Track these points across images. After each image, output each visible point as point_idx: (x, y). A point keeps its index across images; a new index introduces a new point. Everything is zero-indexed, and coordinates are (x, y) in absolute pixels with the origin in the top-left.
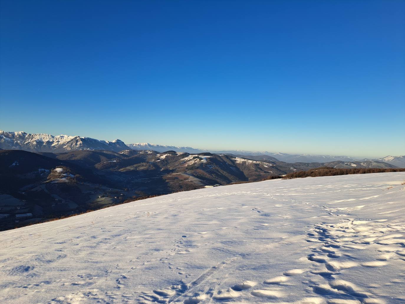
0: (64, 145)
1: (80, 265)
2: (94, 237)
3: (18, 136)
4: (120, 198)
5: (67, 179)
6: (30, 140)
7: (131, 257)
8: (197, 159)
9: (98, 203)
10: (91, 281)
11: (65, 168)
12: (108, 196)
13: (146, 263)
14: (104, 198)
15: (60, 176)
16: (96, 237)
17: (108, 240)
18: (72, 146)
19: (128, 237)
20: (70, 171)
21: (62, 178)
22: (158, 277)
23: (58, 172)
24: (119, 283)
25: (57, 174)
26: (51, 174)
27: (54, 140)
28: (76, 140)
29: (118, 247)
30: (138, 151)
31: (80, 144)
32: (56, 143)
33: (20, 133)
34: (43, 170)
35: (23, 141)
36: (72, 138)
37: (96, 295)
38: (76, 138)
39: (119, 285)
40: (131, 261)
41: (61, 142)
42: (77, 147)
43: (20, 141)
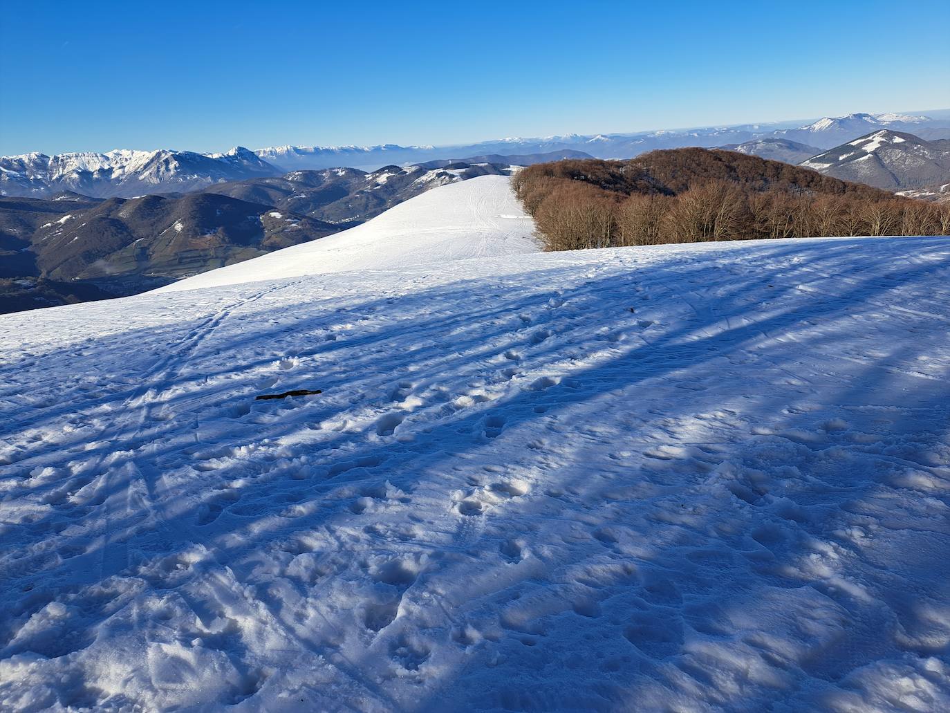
0: (137, 173)
3: (32, 164)
6: (61, 169)
8: (443, 177)
18: (161, 173)
23: (278, 217)
27: (112, 165)
28: (161, 160)
31: (176, 168)
32: (120, 171)
33: (33, 156)
35: (46, 174)
38: (159, 155)
41: (130, 168)
42: (172, 176)
43: (40, 175)
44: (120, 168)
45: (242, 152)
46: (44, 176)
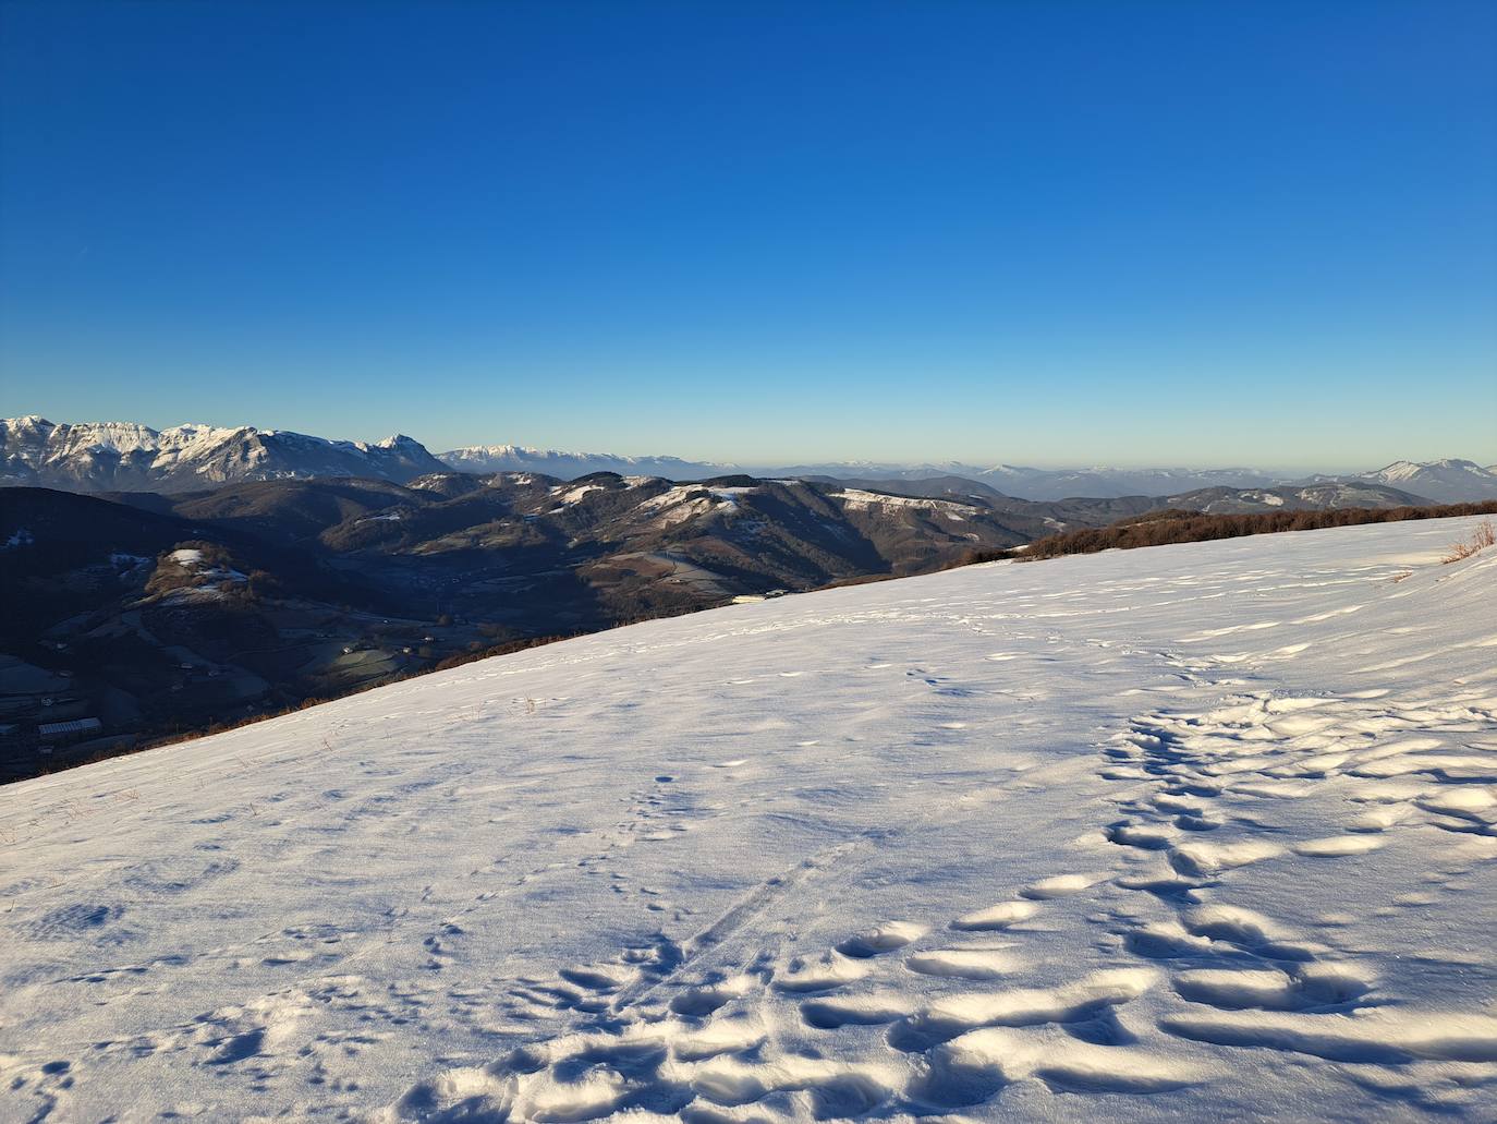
0: (197, 461)
1: (289, 896)
2: (335, 795)
3: (19, 435)
4: (423, 651)
5: (220, 589)
6: (67, 447)
7: (475, 859)
8: (700, 499)
9: (342, 672)
10: (333, 948)
11: (208, 548)
12: (376, 648)
13: (529, 878)
14: (365, 653)
15: (195, 579)
16: (343, 794)
17: (388, 804)
18: (231, 464)
19: (461, 791)
20: (229, 559)
21: (200, 585)
22: (577, 923)
23: (186, 563)
24: (436, 951)
25: (182, 572)
26: (160, 571)
27: (159, 446)
28: (241, 443)
29: (424, 827)
30: (480, 477)
31: (260, 457)
32: (169, 457)
33: (27, 422)
34: (128, 557)
35: (40, 453)
36: (229, 433)
37: (355, 995)
38: (242, 433)
39: (436, 958)
40: (476, 872)
41: (187, 453)
42: (249, 470)
43: (28, 453)
44: (170, 451)
45: (403, 443)
46: (34, 455)
